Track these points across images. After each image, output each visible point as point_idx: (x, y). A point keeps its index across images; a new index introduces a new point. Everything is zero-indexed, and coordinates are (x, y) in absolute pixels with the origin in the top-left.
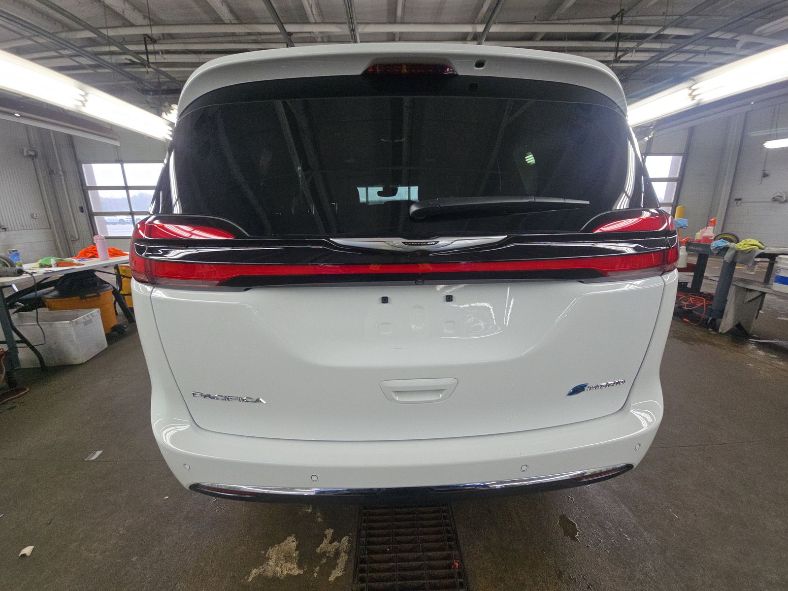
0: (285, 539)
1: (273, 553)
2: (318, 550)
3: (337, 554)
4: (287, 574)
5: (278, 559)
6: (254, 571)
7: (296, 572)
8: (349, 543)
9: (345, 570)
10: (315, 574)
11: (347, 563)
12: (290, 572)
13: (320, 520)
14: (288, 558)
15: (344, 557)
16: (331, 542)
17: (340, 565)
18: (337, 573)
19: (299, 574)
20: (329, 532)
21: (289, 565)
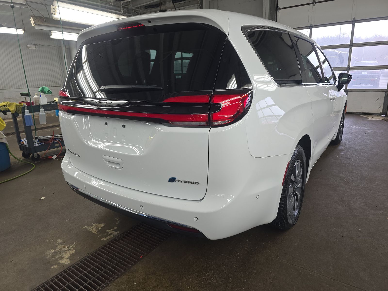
0: (102, 223)
1: (95, 225)
2: (107, 231)
3: (111, 234)
4: (92, 232)
5: (95, 227)
6: (86, 227)
7: (95, 233)
8: (117, 234)
9: (108, 239)
10: (99, 236)
11: (111, 238)
12: (93, 232)
13: (117, 223)
14: (97, 229)
15: (112, 236)
16: (112, 231)
17: (108, 237)
18: (105, 239)
19: (95, 234)
20: (116, 228)
21: (95, 230)
